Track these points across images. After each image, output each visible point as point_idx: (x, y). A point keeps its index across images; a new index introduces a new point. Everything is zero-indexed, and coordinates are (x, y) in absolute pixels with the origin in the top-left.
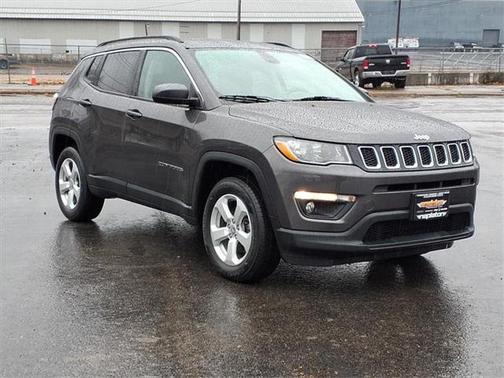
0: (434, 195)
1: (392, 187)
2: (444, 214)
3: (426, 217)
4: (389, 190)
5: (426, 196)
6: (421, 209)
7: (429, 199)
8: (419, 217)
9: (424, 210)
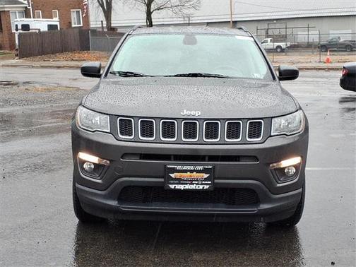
0: (190, 168)
6: (176, 179)
7: (185, 171)
9: (179, 181)
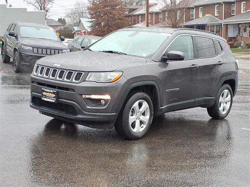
0: (49, 91)
1: (39, 83)
2: (54, 101)
3: (46, 99)
4: (38, 84)
5: (45, 90)
6: (44, 95)
7: (47, 92)
8: (43, 99)
9: (46, 97)
